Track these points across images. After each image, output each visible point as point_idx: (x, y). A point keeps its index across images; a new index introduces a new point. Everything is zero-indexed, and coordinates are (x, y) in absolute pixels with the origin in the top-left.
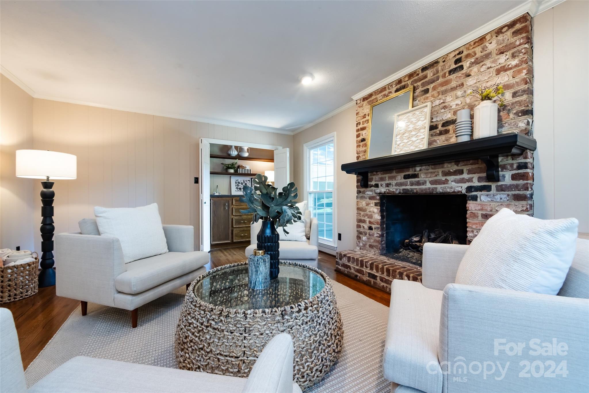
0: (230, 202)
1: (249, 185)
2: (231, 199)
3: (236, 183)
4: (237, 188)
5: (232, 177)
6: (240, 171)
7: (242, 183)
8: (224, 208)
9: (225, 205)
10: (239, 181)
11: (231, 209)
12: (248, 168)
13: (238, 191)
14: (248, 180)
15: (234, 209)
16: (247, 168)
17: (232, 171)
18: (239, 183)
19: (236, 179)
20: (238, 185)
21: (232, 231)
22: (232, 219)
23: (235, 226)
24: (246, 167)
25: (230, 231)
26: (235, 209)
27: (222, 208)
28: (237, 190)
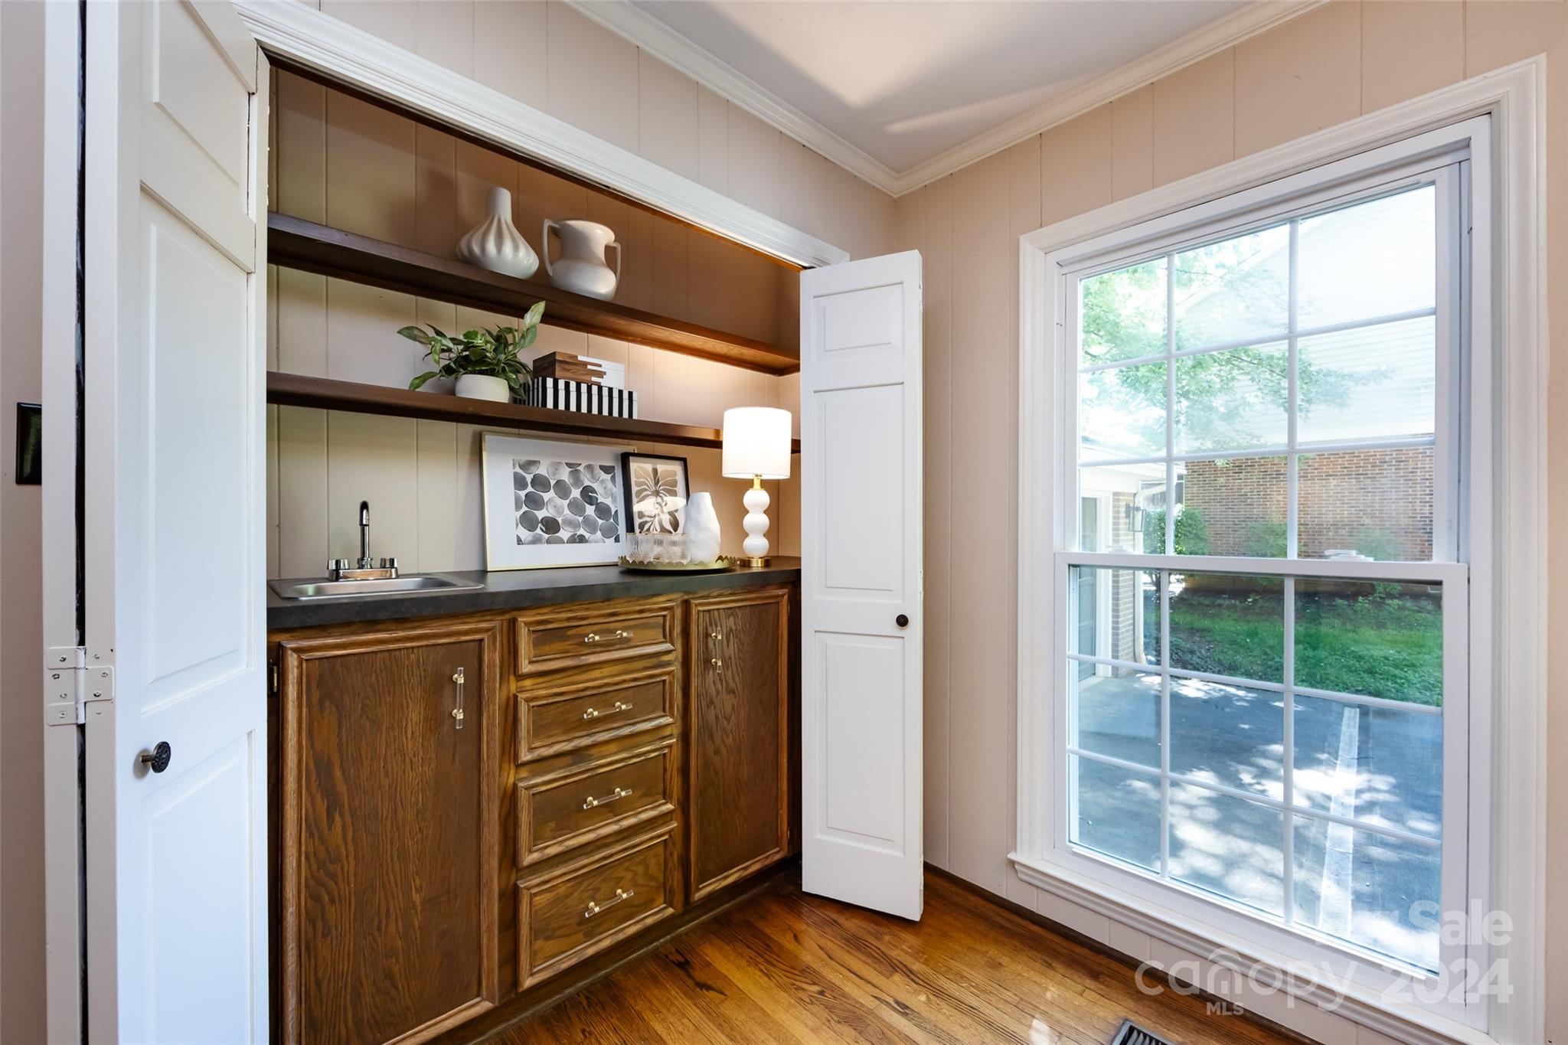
0: (493, 657)
1: (608, 501)
2: (497, 623)
3: (520, 483)
4: (528, 522)
5: (489, 440)
6: (557, 396)
7: (558, 482)
8: (437, 719)
9: (440, 683)
10: (542, 470)
11: (493, 715)
12: (613, 377)
13: (536, 541)
14: (607, 470)
15: (523, 709)
16: (605, 382)
17: (492, 390)
18: (540, 482)
19: (524, 458)
20: (533, 501)
21: (511, 898)
22: (511, 798)
23: (536, 856)
24: (601, 374)
25: (492, 910)
26: (539, 711)
27: (415, 715)
28: (525, 534)
